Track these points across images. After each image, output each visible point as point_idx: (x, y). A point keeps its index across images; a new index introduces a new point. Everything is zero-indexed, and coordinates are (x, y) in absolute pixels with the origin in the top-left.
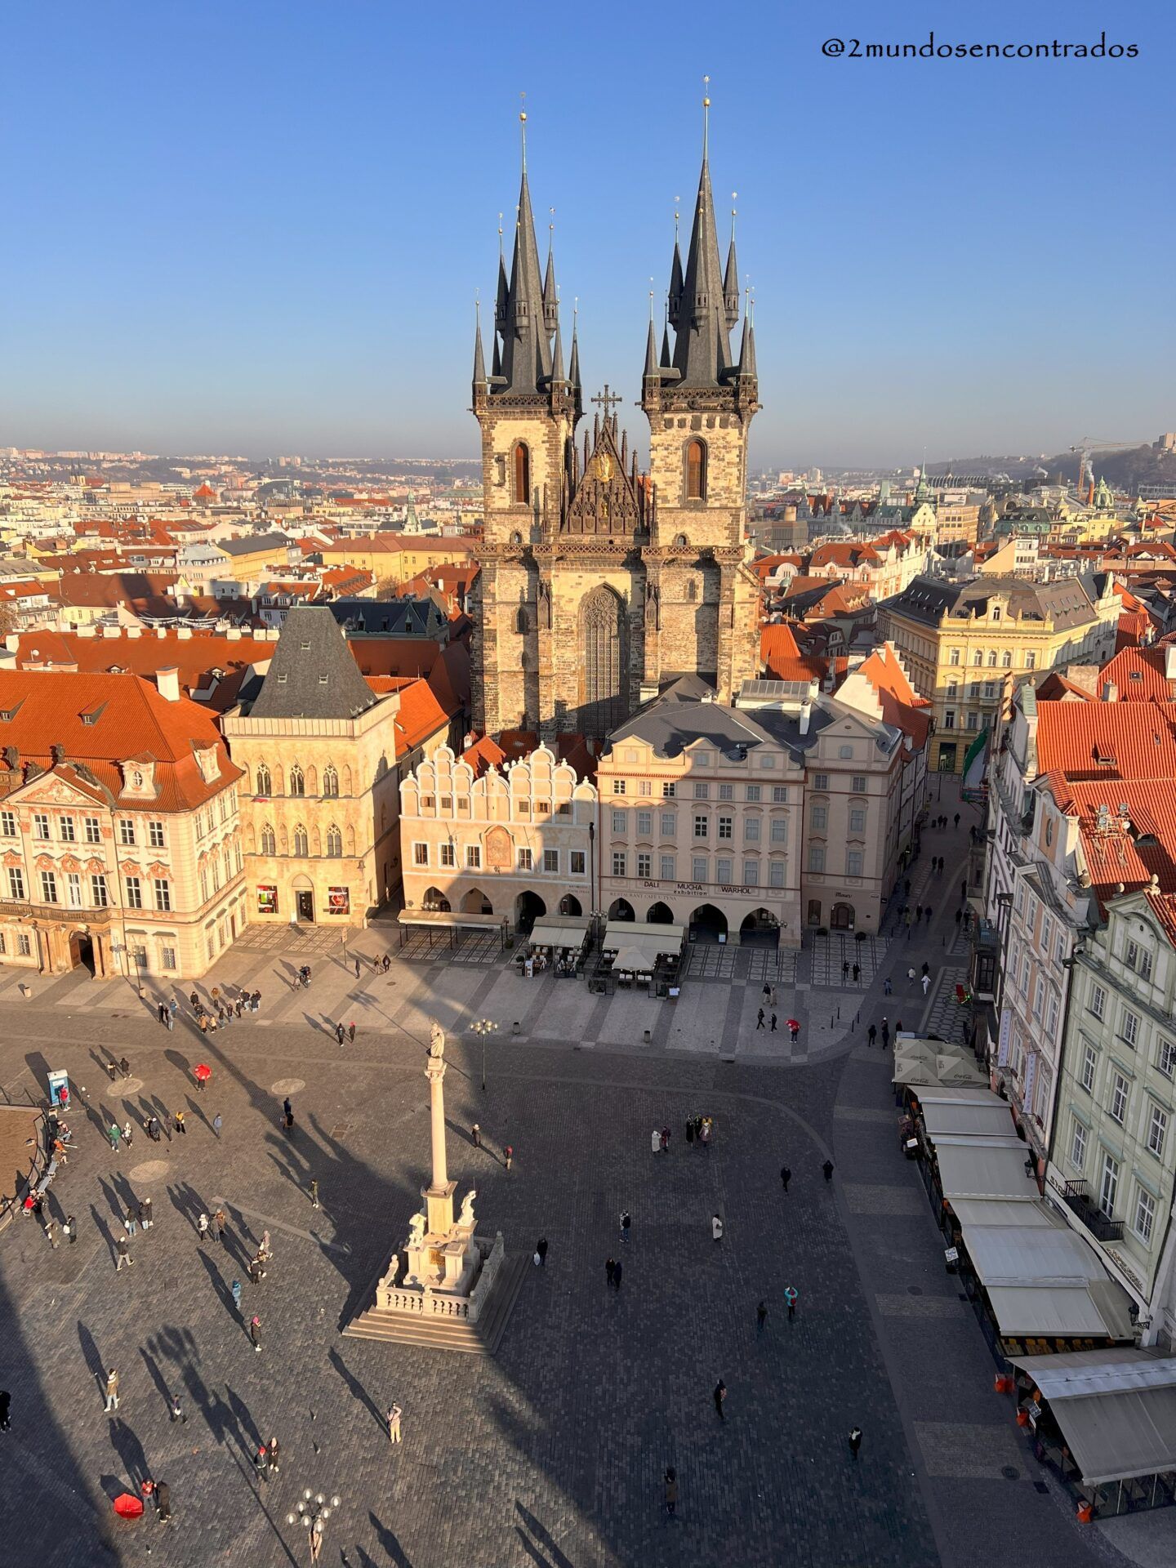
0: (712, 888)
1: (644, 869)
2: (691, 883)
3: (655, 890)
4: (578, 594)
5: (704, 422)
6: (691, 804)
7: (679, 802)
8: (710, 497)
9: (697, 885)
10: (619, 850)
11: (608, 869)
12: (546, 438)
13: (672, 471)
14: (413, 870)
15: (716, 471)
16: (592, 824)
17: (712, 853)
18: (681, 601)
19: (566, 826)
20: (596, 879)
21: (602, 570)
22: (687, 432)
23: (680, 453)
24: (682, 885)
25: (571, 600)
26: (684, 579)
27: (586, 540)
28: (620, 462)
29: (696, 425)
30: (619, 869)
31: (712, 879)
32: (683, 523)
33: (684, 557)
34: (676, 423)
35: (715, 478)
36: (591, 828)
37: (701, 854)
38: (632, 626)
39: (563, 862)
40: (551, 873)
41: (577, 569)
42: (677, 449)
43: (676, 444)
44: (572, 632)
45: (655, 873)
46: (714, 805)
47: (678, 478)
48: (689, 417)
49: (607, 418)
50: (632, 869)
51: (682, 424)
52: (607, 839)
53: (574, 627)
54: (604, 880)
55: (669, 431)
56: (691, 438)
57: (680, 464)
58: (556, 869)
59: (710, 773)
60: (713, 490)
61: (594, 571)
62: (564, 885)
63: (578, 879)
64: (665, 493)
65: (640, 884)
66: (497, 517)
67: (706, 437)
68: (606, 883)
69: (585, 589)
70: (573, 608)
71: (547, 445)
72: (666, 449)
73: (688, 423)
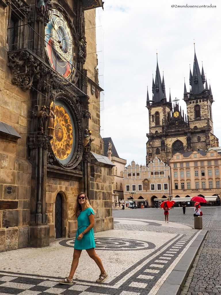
0: (201, 190)
1: (183, 187)
2: (195, 189)
3: (186, 192)
4: (171, 143)
5: (199, 101)
6: (193, 168)
7: (190, 168)
8: (202, 117)
9: (197, 190)
10: (176, 182)
11: (174, 188)
12: (163, 110)
13: (192, 113)
14: (126, 192)
15: (202, 111)
16: (169, 176)
17: (200, 180)
18: (197, 142)
19: (163, 177)
20: (171, 190)
21: (177, 137)
22: (195, 104)
23: (194, 108)
24: (193, 190)
25: (170, 145)
26: (197, 136)
27: (173, 130)
28: (180, 113)
29: (197, 102)
30: (177, 187)
31: (201, 187)
32: (196, 123)
33: (196, 131)
34: (192, 102)
35: (202, 113)
36: (169, 177)
37: (197, 181)
38: (185, 149)
39: (163, 187)
40: (159, 190)
41: (171, 137)
42: (193, 108)
43: (192, 107)
44: (170, 152)
45: (186, 188)
46: (199, 167)
47: (193, 114)
48: (195, 101)
49: (176, 104)
50: (180, 187)
51: (193, 102)
52: (173, 179)
53: (171, 151)
54: (173, 191)
55: (190, 104)
56: (196, 105)
57: (194, 111)
58: (160, 189)
59: (198, 159)
60: (202, 115)
61: (175, 137)
62: (163, 193)
63: (166, 191)
64: (191, 118)
65: (182, 191)
66: (152, 129)
67: (199, 104)
68: (173, 192)
69: (173, 142)
70: (170, 147)
71: (163, 112)
72: (190, 108)
73: (195, 102)
